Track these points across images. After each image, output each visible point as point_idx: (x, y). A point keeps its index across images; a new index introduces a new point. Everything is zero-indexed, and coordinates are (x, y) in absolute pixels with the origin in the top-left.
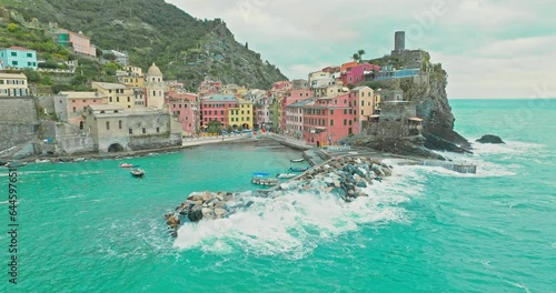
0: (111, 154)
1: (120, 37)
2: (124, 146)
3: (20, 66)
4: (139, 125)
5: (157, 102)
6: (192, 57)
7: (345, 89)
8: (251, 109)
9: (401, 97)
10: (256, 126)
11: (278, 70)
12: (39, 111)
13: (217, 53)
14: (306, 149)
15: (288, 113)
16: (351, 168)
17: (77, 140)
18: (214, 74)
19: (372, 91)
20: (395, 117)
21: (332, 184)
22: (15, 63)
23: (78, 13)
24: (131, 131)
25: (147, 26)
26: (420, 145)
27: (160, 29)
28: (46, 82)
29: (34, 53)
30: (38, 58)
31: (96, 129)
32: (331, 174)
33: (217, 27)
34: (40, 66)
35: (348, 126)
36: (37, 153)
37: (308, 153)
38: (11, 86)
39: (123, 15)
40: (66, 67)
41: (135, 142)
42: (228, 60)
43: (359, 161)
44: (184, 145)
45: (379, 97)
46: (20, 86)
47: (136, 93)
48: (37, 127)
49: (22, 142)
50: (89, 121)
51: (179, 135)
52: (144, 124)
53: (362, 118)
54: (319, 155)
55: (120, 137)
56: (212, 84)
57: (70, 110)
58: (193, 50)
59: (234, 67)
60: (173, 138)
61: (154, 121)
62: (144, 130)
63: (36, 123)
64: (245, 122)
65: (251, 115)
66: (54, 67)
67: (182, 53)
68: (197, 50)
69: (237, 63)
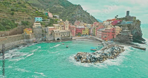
0: (57, 41)
1: (55, 10)
2: (60, 39)
3: (39, 21)
4: (63, 34)
5: (67, 29)
6: (73, 15)
7: (113, 26)
8: (88, 30)
9: (127, 29)
10: (89, 34)
11: (94, 17)
12: (43, 31)
13: (79, 14)
14: (102, 41)
15: (98, 32)
16: (114, 48)
17: (51, 38)
18: (78, 20)
19: (119, 27)
20: (125, 35)
21: (109, 52)
22: (38, 20)
23: (45, 4)
24: (61, 36)
25: (61, 7)
26: (132, 42)
27: (64, 7)
28: (44, 24)
29: (41, 18)
30: (42, 19)
31: (54, 35)
32: (109, 49)
33: (79, 7)
34: (43, 21)
35: (113, 36)
36: (42, 40)
37: (103, 42)
38: (38, 26)
39: (56, 4)
40: (48, 21)
41: (62, 38)
42: (81, 16)
43: (115, 46)
44: (73, 39)
45: (121, 29)
46: (39, 26)
47: (62, 27)
48: (43, 35)
49: (40, 38)
50: (53, 33)
51: (72, 36)
52: (64, 34)
53: (116, 34)
54: (105, 43)
55: (59, 37)
56: (78, 22)
57: (49, 31)
58: (73, 13)
59: (83, 17)
60: (70, 37)
61: (66, 33)
62: (64, 36)
63: (42, 34)
64: (87, 33)
65: (88, 31)
66: (45, 21)
67: (70, 14)
68: (74, 13)
69: (84, 16)
